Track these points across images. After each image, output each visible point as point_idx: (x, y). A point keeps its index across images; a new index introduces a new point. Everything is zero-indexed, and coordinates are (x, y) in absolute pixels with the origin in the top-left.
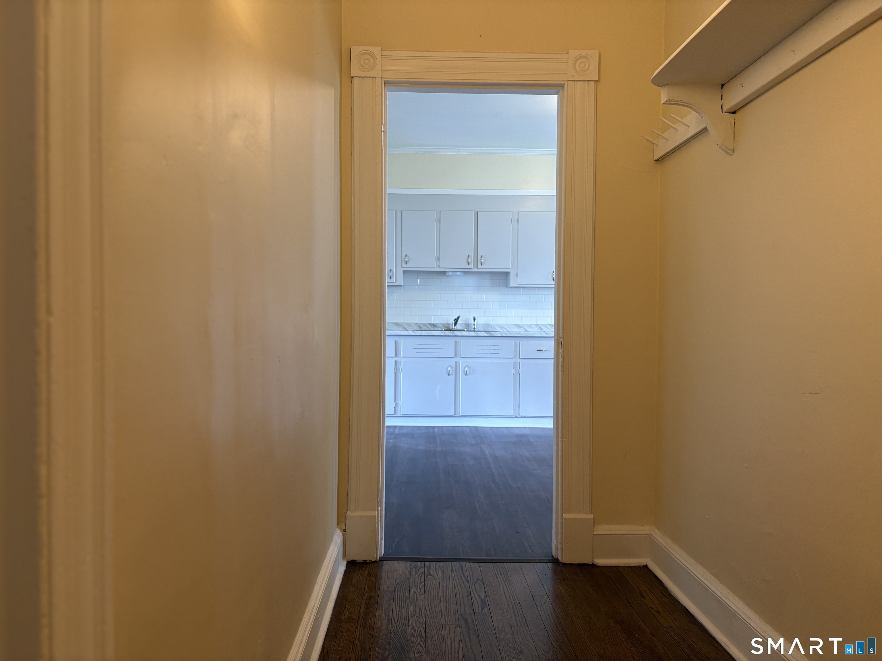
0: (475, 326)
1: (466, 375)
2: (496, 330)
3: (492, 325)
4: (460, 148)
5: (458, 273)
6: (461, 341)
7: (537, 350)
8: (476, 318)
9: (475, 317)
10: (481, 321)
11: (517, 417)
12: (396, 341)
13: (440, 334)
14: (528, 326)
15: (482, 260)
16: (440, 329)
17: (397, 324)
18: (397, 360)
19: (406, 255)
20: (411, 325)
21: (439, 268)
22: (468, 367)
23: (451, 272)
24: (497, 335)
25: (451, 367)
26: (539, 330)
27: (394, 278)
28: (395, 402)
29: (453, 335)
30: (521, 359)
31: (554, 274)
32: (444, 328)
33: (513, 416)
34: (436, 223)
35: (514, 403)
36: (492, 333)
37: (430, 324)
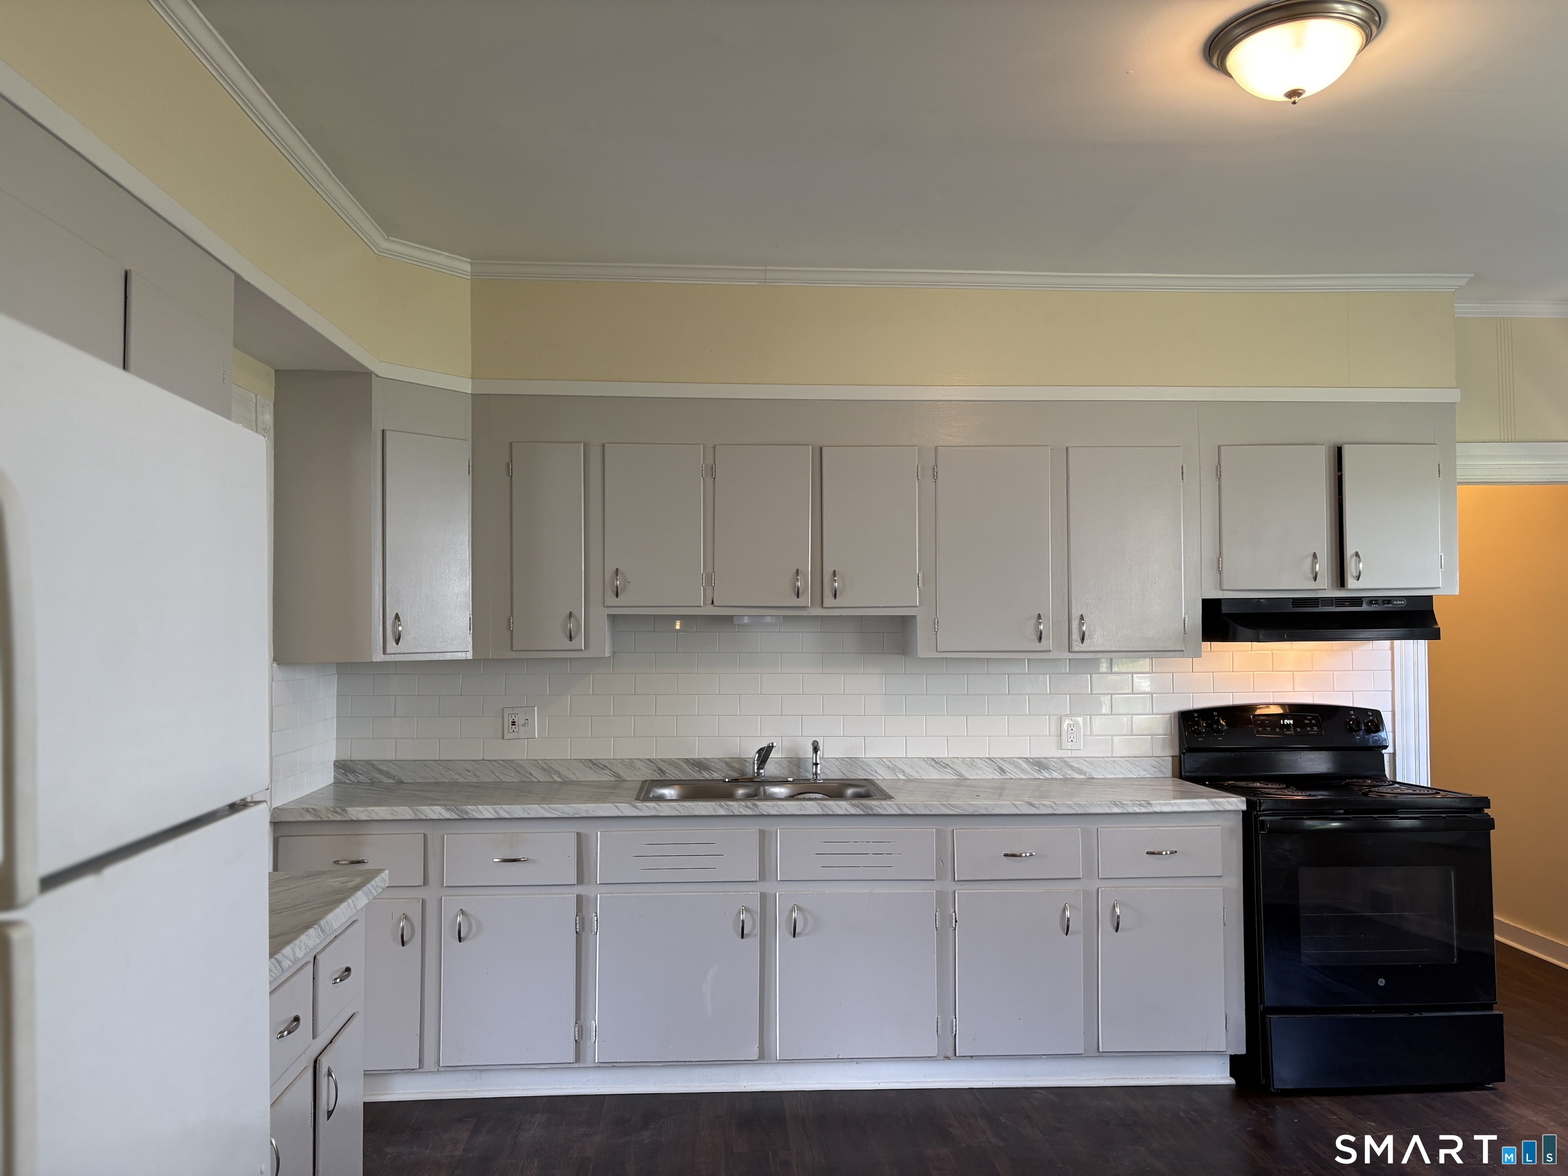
0: (819, 766)
1: (794, 936)
2: (876, 774)
3: (864, 760)
4: (769, 268)
5: (767, 621)
6: (779, 833)
7: (1006, 855)
8: (821, 746)
9: (818, 743)
10: (831, 750)
11: (947, 1058)
12: (579, 835)
13: (715, 811)
14: (966, 762)
15: (835, 582)
16: (717, 775)
17: (596, 764)
18: (582, 893)
19: (617, 569)
20: (633, 765)
21: (714, 606)
22: (800, 909)
23: (746, 617)
24: (887, 811)
25: (747, 910)
26: (997, 776)
27: (582, 637)
28: (577, 1025)
29: (754, 814)
30: (958, 882)
31: (1040, 621)
32: (731, 772)
33: (936, 1057)
34: (703, 480)
35: (940, 1016)
36: (871, 805)
37: (689, 761)
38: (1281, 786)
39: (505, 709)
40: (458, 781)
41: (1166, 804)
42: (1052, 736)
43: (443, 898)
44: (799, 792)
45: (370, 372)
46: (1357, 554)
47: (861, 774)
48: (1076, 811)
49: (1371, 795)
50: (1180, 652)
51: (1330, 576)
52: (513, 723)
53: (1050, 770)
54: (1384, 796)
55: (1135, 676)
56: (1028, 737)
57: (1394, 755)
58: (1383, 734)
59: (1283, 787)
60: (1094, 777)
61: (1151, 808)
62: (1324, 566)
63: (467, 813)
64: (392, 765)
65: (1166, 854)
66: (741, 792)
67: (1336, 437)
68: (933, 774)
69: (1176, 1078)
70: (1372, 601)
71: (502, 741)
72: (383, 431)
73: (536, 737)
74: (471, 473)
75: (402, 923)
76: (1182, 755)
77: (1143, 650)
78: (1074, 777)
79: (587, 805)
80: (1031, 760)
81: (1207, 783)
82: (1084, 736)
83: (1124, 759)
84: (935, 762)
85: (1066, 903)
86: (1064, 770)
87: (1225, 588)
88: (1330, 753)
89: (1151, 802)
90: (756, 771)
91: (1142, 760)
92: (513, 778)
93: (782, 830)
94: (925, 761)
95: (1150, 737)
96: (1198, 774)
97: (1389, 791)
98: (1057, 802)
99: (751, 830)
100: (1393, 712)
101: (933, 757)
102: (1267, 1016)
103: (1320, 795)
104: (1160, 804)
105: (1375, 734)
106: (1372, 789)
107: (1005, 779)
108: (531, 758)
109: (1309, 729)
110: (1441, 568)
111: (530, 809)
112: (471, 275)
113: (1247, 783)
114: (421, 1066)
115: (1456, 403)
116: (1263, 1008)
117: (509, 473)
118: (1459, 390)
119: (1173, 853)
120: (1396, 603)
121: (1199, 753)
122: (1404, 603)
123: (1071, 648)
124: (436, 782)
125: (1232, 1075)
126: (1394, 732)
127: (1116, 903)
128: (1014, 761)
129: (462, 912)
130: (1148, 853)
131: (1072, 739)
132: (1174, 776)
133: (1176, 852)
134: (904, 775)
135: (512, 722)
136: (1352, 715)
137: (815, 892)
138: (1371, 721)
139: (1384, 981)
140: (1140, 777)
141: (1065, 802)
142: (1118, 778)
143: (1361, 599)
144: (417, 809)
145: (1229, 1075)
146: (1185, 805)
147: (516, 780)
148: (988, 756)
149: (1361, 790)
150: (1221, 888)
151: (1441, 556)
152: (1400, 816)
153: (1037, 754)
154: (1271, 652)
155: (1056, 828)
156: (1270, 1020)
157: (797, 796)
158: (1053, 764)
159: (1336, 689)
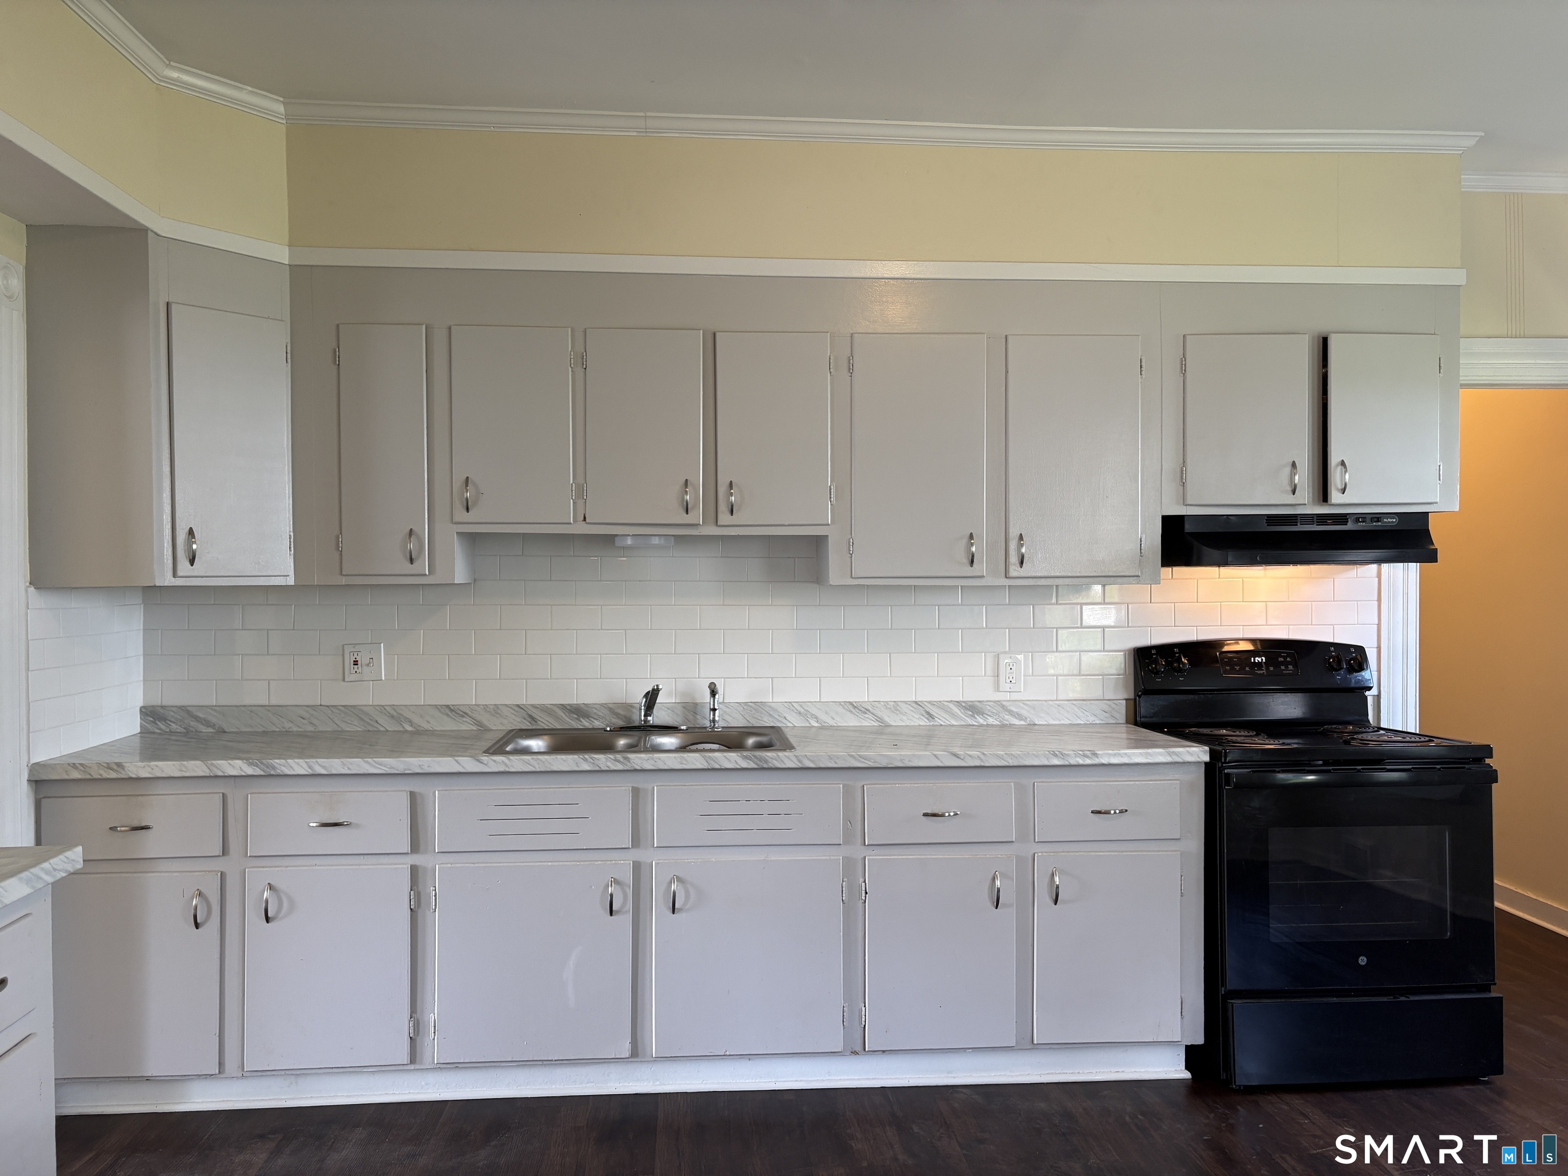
0: (717, 712)
1: (673, 912)
2: (784, 721)
3: (772, 705)
4: (649, 114)
5: (655, 541)
6: (656, 789)
7: (925, 815)
8: (720, 689)
9: (716, 685)
10: (732, 694)
11: (855, 1053)
12: (413, 795)
13: (578, 766)
14: (888, 706)
15: (732, 496)
16: (599, 723)
17: (454, 711)
18: (417, 863)
19: (467, 478)
20: (499, 711)
21: (586, 523)
22: (679, 880)
23: (629, 537)
24: (784, 764)
25: (616, 882)
26: (924, 722)
27: (425, 560)
28: (412, 1019)
29: (626, 769)
30: (869, 847)
31: (972, 541)
32: (615, 720)
33: (841, 1052)
34: (572, 371)
35: (847, 1004)
36: (766, 757)
37: (566, 708)
38: (1251, 734)
39: (345, 646)
40: (290, 730)
41: (1115, 755)
42: (988, 676)
43: (247, 870)
44: (692, 743)
45: (146, 228)
46: (1343, 463)
47: (768, 722)
48: (1008, 762)
49: (1353, 743)
50: (1135, 578)
51: (1311, 489)
52: (356, 663)
53: (984, 715)
54: (1369, 744)
55: (1084, 607)
56: (961, 678)
57: (1378, 697)
58: (1366, 674)
59: (1253, 734)
60: (1036, 723)
61: (1096, 759)
62: (1304, 477)
63: (274, 768)
64: (211, 712)
65: (1115, 813)
66: (622, 742)
67: (1322, 327)
68: (851, 721)
69: (1123, 1072)
70: (1359, 517)
71: (343, 683)
72: (168, 303)
73: (383, 679)
74: (289, 360)
75: (195, 900)
76: (1137, 698)
77: (1092, 575)
78: (1013, 723)
79: (421, 759)
80: (964, 704)
81: (1166, 730)
82: (1024, 676)
83: (1070, 702)
84: (854, 707)
85: (996, 871)
86: (1001, 715)
87: (1189, 502)
88: (1307, 694)
89: (1097, 752)
90: (643, 718)
91: (1091, 704)
92: (355, 726)
93: (659, 787)
94: (841, 705)
95: (1101, 677)
96: (1155, 720)
97: (1374, 738)
98: (985, 753)
99: (621, 790)
100: (1379, 648)
101: (851, 701)
102: (1229, 1001)
103: (1293, 743)
104: (1107, 754)
105: (1358, 674)
106: (1355, 736)
107: (933, 725)
108: (377, 704)
109: (1283, 668)
110: (1440, 480)
111: (351, 764)
112: (287, 119)
113: (1211, 730)
114: (221, 1071)
115: (1461, 286)
116: (1225, 991)
117: (336, 361)
118: (1465, 270)
119: (1123, 812)
120: (1386, 520)
121: (1157, 696)
122: (1396, 521)
123: (1008, 573)
124: (264, 731)
125: (1187, 1068)
126: (1379, 671)
127: (1055, 871)
128: (944, 704)
129: (271, 887)
130: (1093, 812)
131: (1011, 679)
132: (1127, 722)
133: (1126, 811)
134: (817, 722)
135: (354, 661)
136: (1333, 652)
137: (699, 860)
138: (1354, 659)
139: (1365, 959)
140: (1088, 723)
141: (995, 753)
142: (1064, 724)
143: (1346, 516)
144: (212, 764)
145: (1183, 1068)
146: (1138, 756)
147: (359, 729)
148: (914, 700)
149: (1341, 738)
150: (1179, 853)
151: (1440, 466)
152: (1388, 767)
153: (971, 696)
154: (1241, 579)
155: (985, 782)
156: (1232, 1006)
157: (690, 747)
158: (989, 708)
159: (1314, 623)
